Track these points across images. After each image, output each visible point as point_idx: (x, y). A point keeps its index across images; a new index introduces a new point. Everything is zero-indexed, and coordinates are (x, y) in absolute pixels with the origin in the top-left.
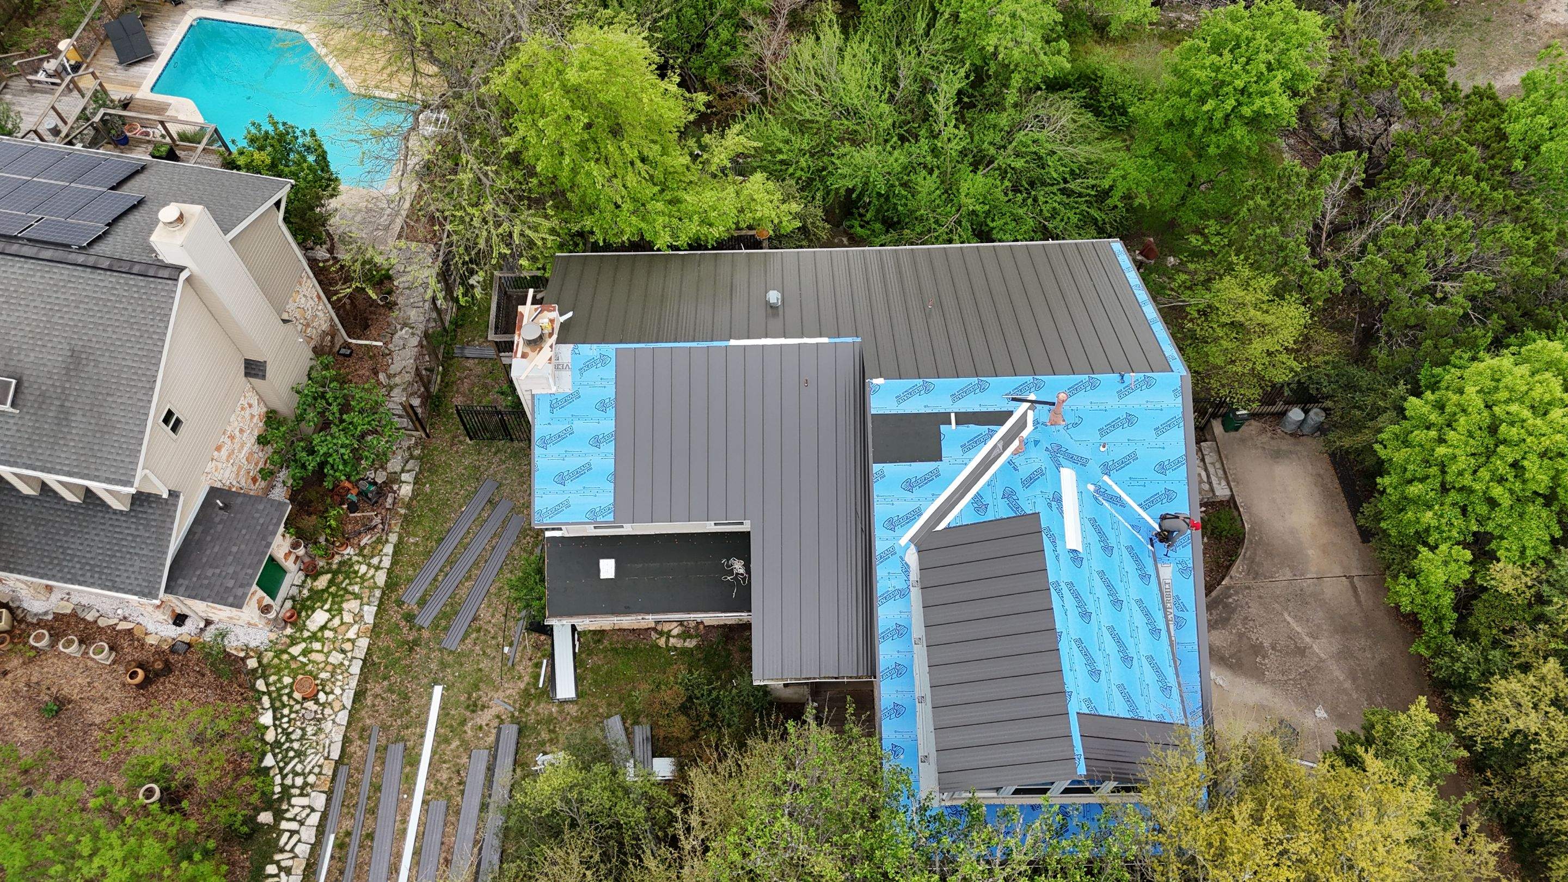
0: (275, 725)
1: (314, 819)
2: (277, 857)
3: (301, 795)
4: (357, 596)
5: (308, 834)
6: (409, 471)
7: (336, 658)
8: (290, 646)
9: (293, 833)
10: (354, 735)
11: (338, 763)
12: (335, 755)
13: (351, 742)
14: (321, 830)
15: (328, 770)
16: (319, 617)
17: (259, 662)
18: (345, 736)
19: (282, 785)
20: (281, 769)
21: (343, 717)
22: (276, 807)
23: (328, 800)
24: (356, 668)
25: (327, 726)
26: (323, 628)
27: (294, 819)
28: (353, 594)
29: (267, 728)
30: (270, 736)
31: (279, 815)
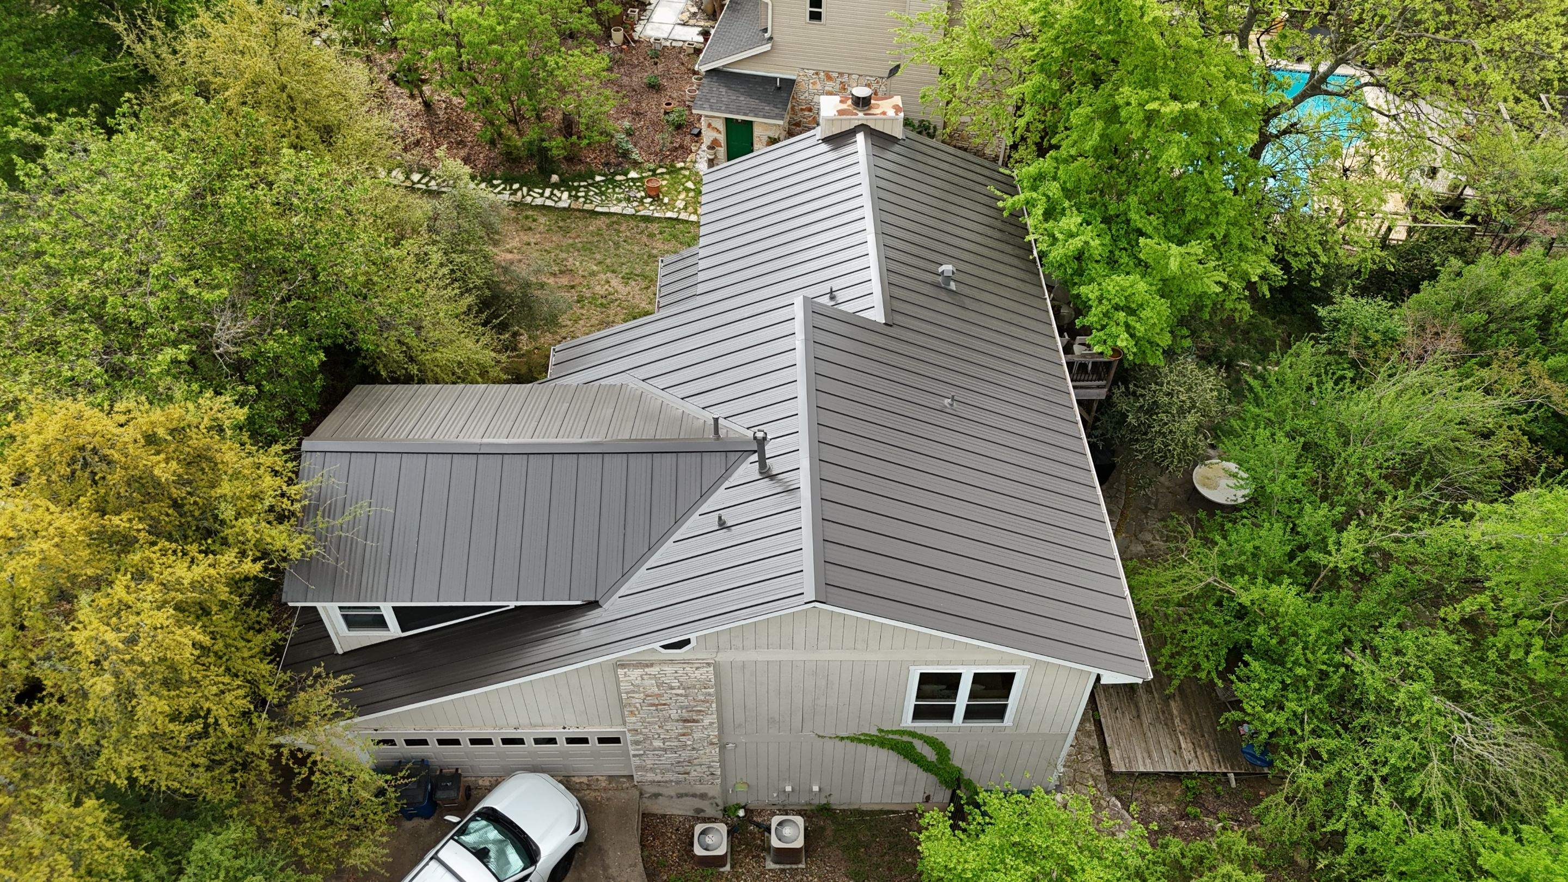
0: (627, 180)
1: (549, 203)
2: (525, 189)
3: (570, 196)
5: (539, 201)
7: (680, 204)
9: (542, 195)
10: (615, 219)
11: (593, 213)
12: (599, 209)
13: (609, 218)
14: (543, 207)
15: (587, 207)
17: (682, 168)
18: (615, 214)
19: (580, 186)
20: (591, 185)
21: (630, 211)
22: (564, 184)
23: (564, 209)
24: (669, 214)
25: (624, 204)
27: (552, 193)
29: (626, 175)
30: (619, 178)
31: (555, 186)
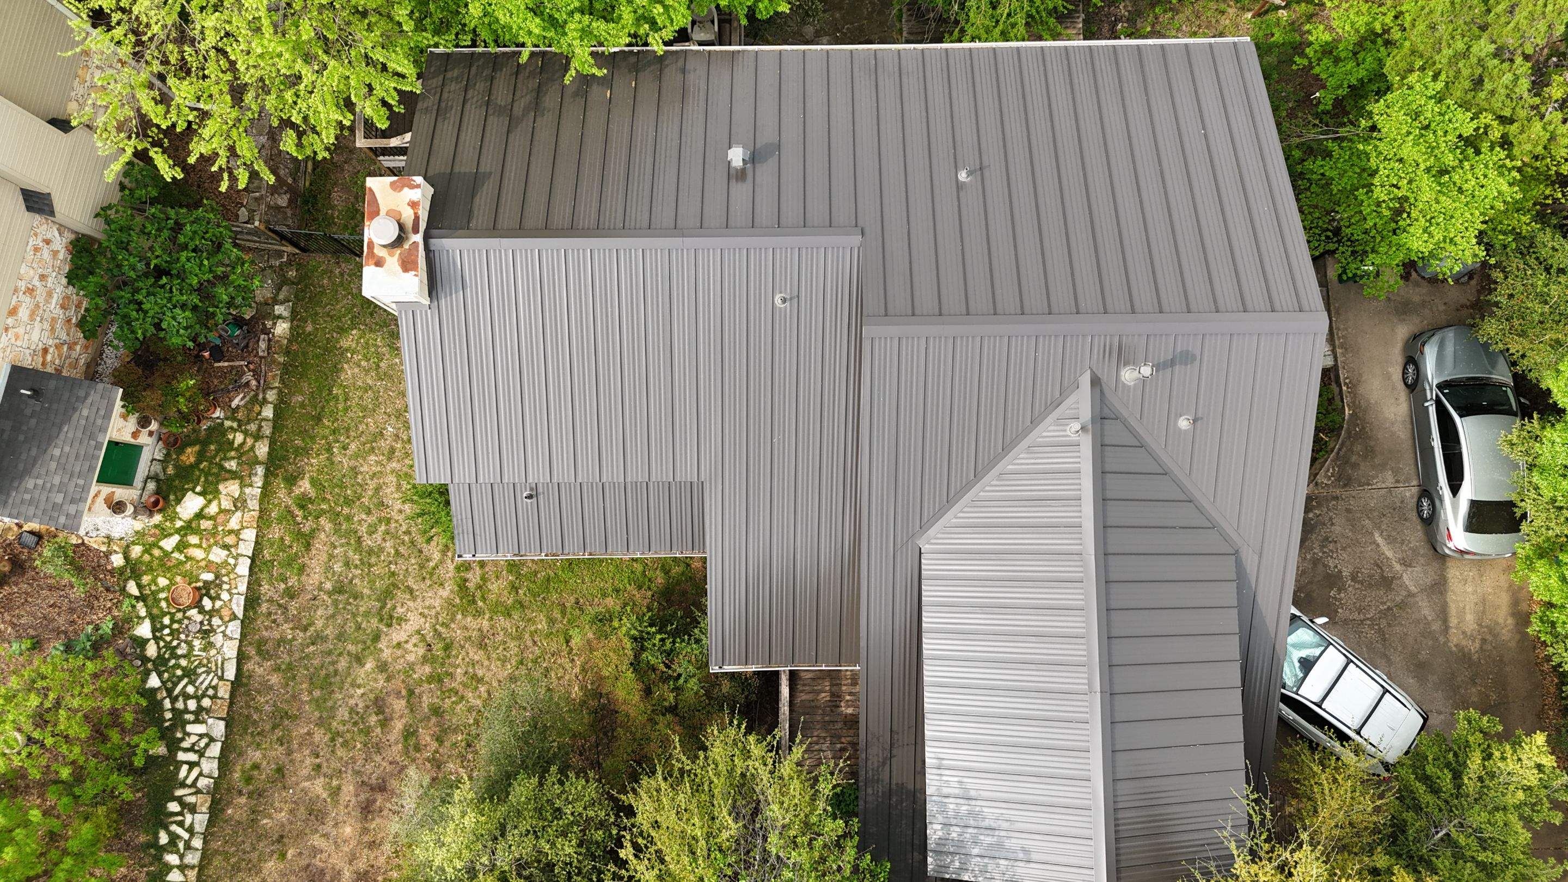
0: (155, 638)
1: (215, 750)
2: (179, 793)
3: (197, 721)
4: (234, 475)
5: (210, 766)
6: (282, 303)
7: (218, 555)
8: (160, 540)
9: (192, 765)
10: (252, 651)
11: (237, 684)
12: (230, 674)
13: (249, 658)
14: (223, 758)
15: (224, 692)
16: (191, 504)
17: (126, 557)
18: (240, 652)
19: (173, 710)
20: (170, 692)
21: (234, 629)
22: (170, 734)
23: (228, 726)
24: (243, 568)
25: (218, 639)
26: (200, 515)
27: (191, 749)
28: (230, 471)
29: (147, 641)
30: (152, 652)
31: (174, 746)
